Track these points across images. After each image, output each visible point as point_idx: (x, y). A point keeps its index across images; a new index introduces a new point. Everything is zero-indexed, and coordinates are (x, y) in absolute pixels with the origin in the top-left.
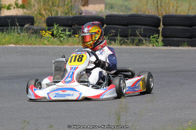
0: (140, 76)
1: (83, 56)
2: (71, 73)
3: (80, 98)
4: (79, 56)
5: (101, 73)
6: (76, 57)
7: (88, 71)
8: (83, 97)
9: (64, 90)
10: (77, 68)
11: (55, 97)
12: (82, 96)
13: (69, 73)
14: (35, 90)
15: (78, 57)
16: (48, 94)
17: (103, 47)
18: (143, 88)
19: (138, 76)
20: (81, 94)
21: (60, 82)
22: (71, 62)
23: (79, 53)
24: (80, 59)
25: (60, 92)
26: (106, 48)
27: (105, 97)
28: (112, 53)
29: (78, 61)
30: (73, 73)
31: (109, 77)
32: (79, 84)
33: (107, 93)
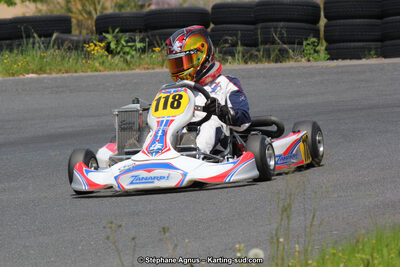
0: (299, 131)
1: (181, 97)
2: (160, 133)
3: (184, 184)
4: (174, 97)
5: (219, 130)
6: (167, 98)
7: (193, 127)
8: (190, 181)
9: (149, 167)
10: (172, 121)
11: (132, 183)
12: (188, 178)
13: (157, 132)
14: (87, 172)
15: (170, 100)
16: (116, 178)
17: (215, 77)
18: (307, 158)
19: (294, 132)
20: (185, 175)
21: (138, 152)
22: (157, 109)
23: (172, 90)
24: (176, 103)
25: (142, 174)
26: (222, 80)
27: (234, 178)
28: (236, 89)
29: (172, 107)
30: (165, 133)
31: (234, 137)
32: (179, 154)
33: (239, 169)
